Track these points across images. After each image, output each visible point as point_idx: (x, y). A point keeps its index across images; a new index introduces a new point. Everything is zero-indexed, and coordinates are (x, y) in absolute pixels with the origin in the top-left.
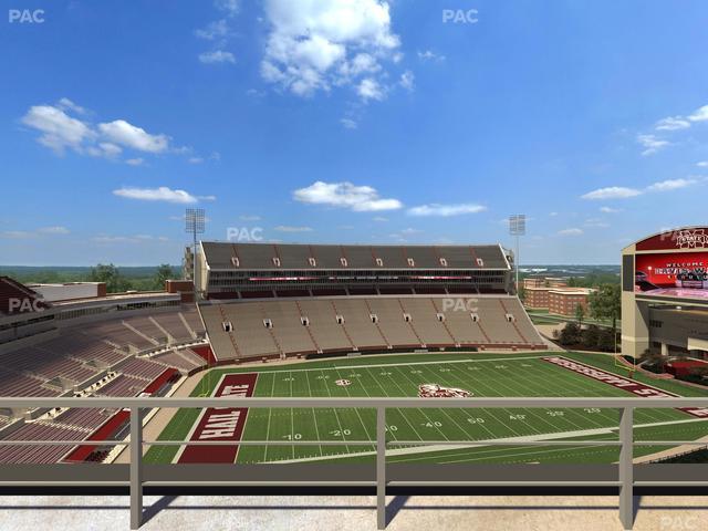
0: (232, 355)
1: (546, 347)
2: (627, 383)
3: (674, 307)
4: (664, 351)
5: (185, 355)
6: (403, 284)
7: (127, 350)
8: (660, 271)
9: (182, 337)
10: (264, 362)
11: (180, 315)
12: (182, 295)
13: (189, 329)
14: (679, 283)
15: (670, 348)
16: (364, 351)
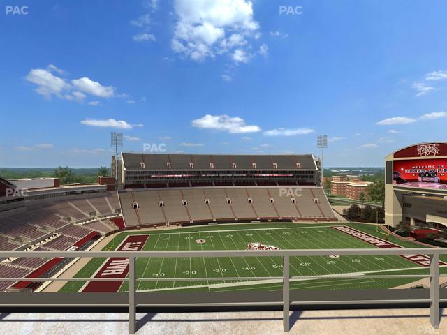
0: (135, 223)
1: (337, 220)
2: (383, 244)
3: (421, 194)
4: (412, 222)
5: (106, 223)
6: (249, 179)
7: (69, 219)
8: (408, 171)
9: (105, 212)
10: (155, 228)
11: (106, 198)
12: (108, 186)
13: (111, 207)
14: (420, 179)
15: (416, 221)
16: (219, 221)
